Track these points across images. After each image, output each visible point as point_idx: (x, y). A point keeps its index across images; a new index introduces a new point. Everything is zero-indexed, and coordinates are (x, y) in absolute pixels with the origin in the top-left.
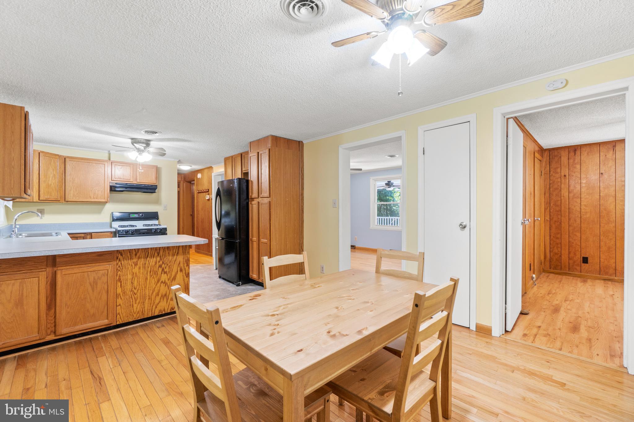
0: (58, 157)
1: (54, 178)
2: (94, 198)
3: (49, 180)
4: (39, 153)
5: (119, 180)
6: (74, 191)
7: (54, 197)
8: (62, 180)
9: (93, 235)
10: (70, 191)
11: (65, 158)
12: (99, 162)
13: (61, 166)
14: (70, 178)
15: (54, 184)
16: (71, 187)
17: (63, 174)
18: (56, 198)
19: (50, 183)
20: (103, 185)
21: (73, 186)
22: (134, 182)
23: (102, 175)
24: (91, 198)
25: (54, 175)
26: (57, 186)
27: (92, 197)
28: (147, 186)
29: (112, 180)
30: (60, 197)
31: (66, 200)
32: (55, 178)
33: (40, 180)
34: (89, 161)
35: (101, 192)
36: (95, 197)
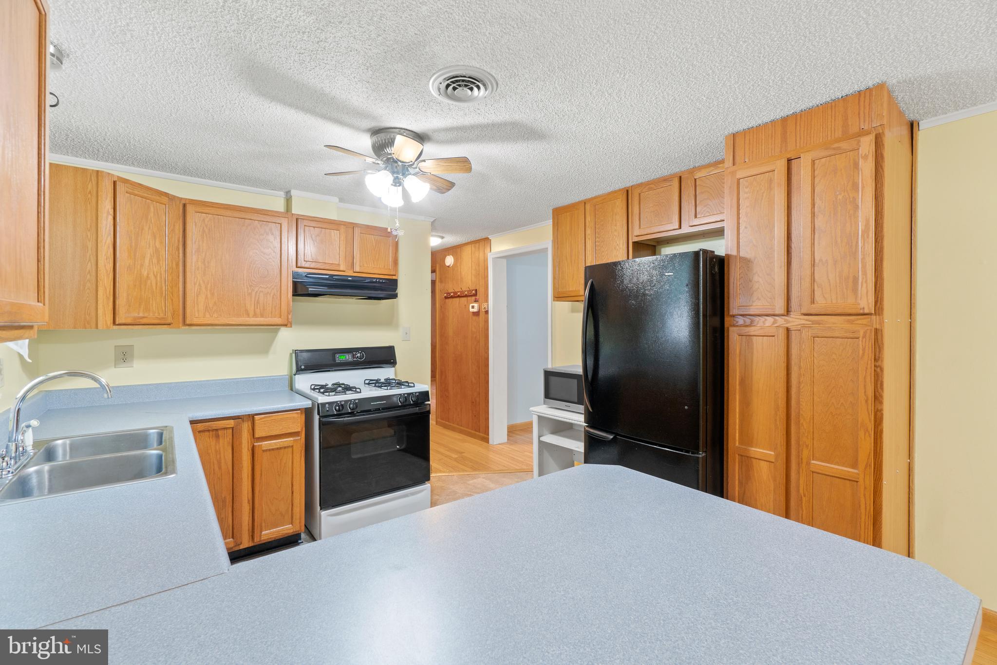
0: (165, 200)
1: (155, 260)
2: (255, 315)
3: (142, 265)
4: (115, 183)
5: (313, 265)
6: (206, 297)
7: (156, 315)
8: (177, 265)
9: (257, 422)
10: (197, 296)
11: (184, 206)
12: (268, 218)
13: (174, 225)
14: (197, 261)
15: (156, 277)
16: (200, 285)
17: (179, 250)
18: (162, 315)
19: (145, 274)
20: (278, 280)
21: (204, 282)
22: (346, 271)
23: (274, 252)
24: (248, 315)
25: (157, 251)
26: (163, 282)
27: (251, 313)
28: (376, 282)
29: (299, 265)
30: (173, 315)
31: (188, 322)
32: (158, 261)
33: (118, 265)
34: (243, 215)
35: (273, 298)
36: (258, 311)
